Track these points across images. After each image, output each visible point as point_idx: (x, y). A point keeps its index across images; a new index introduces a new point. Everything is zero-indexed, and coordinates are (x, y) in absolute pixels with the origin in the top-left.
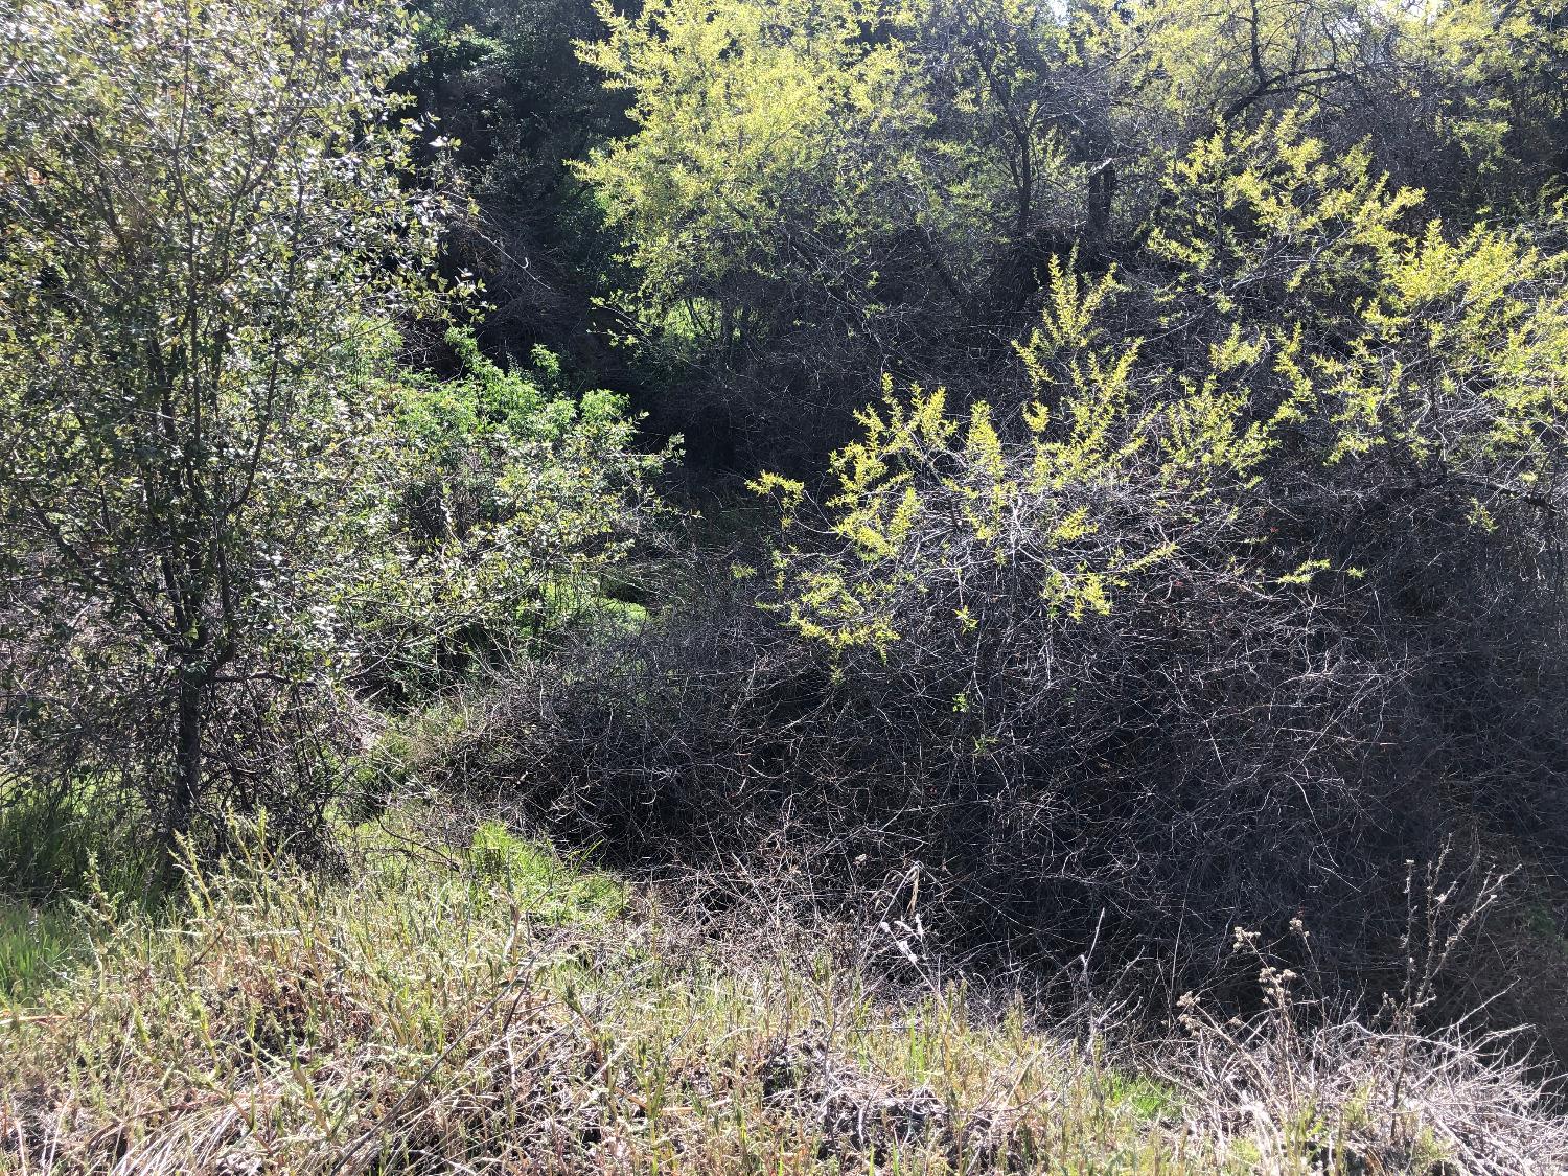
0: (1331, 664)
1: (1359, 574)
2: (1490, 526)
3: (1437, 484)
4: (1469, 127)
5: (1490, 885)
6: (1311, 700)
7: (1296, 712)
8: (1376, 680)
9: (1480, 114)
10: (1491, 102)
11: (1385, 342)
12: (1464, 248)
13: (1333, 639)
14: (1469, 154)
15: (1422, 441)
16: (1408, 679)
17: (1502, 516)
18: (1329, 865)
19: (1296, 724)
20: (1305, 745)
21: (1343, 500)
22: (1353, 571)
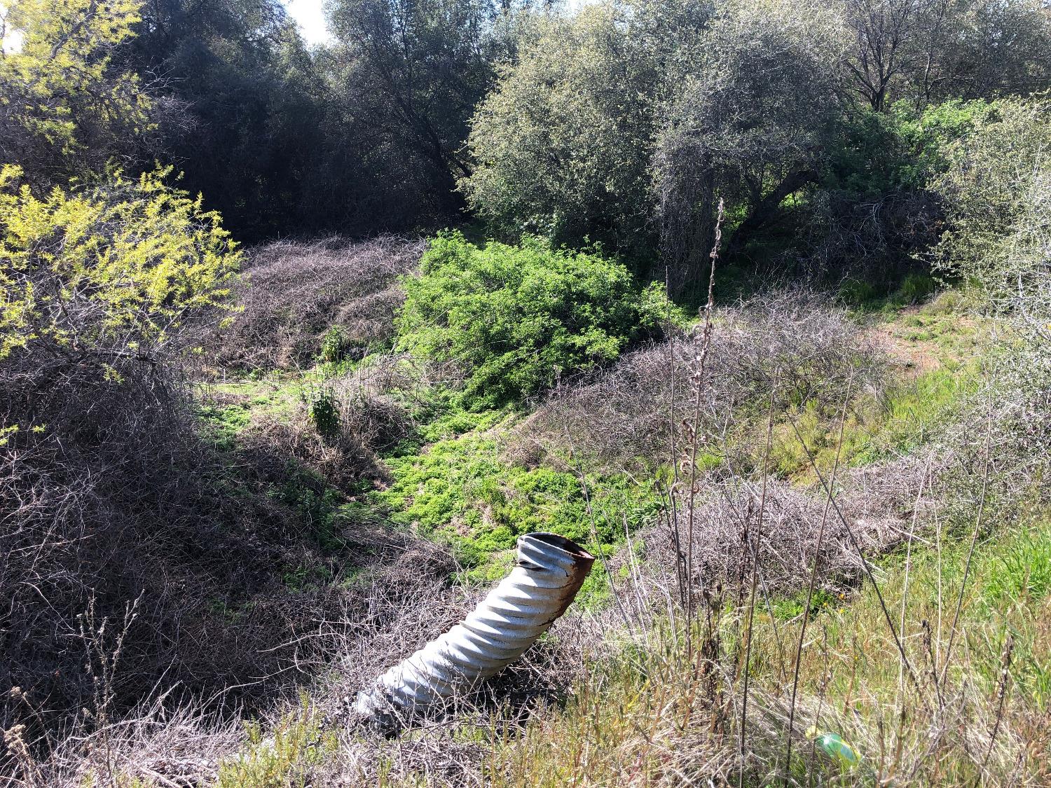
0: (39, 495)
1: (42, 429)
2: (119, 380)
3: (81, 359)
4: (47, 125)
5: (130, 608)
6: (30, 524)
7: (20, 536)
8: (72, 497)
9: (55, 117)
10: (58, 109)
11: (17, 269)
12: (51, 204)
13: (35, 478)
14: (52, 142)
15: (63, 332)
16: (94, 490)
17: (126, 372)
18: (69, 631)
19: (22, 545)
20: (32, 557)
21: (20, 380)
22: (37, 429)
